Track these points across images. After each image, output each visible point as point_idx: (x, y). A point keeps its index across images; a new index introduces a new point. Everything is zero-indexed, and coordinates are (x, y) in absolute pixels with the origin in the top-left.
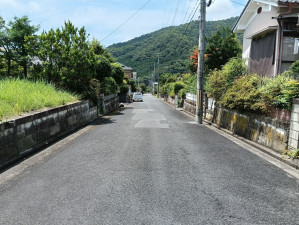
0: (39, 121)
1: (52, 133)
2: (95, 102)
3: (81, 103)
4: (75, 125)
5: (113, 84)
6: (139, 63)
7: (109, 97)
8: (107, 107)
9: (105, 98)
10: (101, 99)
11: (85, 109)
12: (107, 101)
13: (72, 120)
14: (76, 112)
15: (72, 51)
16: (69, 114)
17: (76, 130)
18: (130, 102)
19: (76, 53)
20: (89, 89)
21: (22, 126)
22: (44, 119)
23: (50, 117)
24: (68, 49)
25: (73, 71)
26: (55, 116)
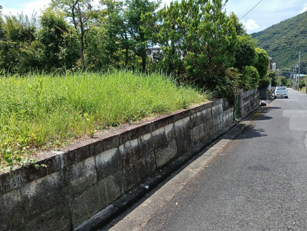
0: (135, 143)
1: (161, 163)
2: (231, 101)
3: (212, 105)
4: (201, 140)
5: (254, 76)
6: (276, 53)
7: (248, 93)
8: (247, 107)
9: (244, 94)
10: (239, 97)
11: (218, 113)
12: (246, 99)
13: (197, 133)
14: (203, 119)
15: (202, 26)
16: (192, 124)
17: (203, 149)
18: (271, 100)
19: (208, 28)
20: (224, 83)
21: (90, 162)
22: (147, 137)
23: (158, 132)
24: (196, 24)
25: (201, 55)
26: (168, 129)
